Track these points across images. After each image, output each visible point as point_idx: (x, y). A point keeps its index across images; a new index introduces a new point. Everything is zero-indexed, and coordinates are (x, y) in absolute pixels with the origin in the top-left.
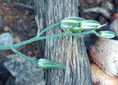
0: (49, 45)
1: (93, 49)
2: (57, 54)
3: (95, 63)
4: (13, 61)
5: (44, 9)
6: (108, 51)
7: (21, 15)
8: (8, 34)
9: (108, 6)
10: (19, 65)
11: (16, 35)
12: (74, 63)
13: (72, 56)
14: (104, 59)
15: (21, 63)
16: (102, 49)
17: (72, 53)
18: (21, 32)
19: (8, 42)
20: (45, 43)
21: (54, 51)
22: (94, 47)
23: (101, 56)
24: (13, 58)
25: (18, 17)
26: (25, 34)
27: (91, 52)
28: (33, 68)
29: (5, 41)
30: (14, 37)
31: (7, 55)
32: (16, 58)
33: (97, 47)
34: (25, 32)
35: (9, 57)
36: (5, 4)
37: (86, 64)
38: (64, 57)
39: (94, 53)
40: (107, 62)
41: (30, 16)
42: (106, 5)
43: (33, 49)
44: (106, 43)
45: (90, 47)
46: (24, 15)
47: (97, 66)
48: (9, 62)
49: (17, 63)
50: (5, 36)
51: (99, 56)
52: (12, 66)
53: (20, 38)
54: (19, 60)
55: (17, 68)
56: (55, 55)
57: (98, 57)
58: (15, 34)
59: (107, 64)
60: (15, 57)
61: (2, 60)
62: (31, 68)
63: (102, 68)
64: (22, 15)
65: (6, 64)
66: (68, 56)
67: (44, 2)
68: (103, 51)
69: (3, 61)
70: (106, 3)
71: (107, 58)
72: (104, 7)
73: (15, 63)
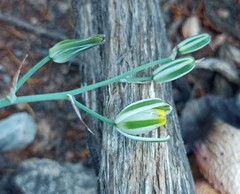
0: (109, 148)
1: (203, 151)
2: (126, 167)
3: (206, 181)
4: (35, 173)
5: (99, 70)
6: (233, 155)
7: (53, 76)
8: (23, 116)
9: (232, 55)
10: (46, 181)
11: (42, 117)
12: (163, 186)
13: (158, 170)
14: (226, 172)
15: (51, 178)
16: (222, 150)
17: (158, 165)
18: (51, 111)
19: (25, 133)
20: (101, 142)
21: (120, 161)
22: (204, 147)
23: (219, 166)
24: (34, 166)
25: (45, 79)
26: (60, 115)
27: (198, 157)
28: (76, 187)
29: (17, 131)
30: (37, 121)
31: (23, 159)
32: (41, 168)
33: (211, 146)
34: (60, 110)
35: (26, 164)
36: (19, 53)
37: (188, 186)
38: (141, 174)
39: (205, 159)
40: (231, 178)
41: (70, 77)
42: (228, 54)
43: (77, 147)
44: (229, 137)
45: (197, 144)
46: (58, 75)
47: (212, 186)
48: (26, 177)
49: (43, 178)
50: (19, 121)
51: (216, 166)
52: (31, 185)
53: (49, 123)
54: (46, 171)
55: (43, 188)
56: (122, 169)
57: (214, 168)
58: (40, 114)
59: (232, 184)
60: (38, 165)
61: (11, 170)
62: (72, 188)
63: (221, 190)
64: (55, 75)
65: (19, 180)
66: (149, 170)
67: (99, 56)
68: (222, 154)
69: (14, 174)
70: (228, 50)
71: (233, 171)
72: (225, 58)
73: (39, 177)
